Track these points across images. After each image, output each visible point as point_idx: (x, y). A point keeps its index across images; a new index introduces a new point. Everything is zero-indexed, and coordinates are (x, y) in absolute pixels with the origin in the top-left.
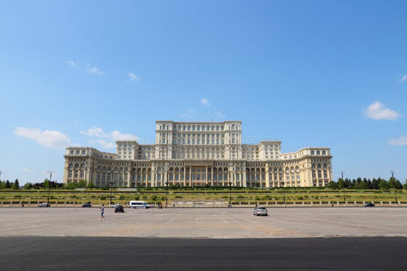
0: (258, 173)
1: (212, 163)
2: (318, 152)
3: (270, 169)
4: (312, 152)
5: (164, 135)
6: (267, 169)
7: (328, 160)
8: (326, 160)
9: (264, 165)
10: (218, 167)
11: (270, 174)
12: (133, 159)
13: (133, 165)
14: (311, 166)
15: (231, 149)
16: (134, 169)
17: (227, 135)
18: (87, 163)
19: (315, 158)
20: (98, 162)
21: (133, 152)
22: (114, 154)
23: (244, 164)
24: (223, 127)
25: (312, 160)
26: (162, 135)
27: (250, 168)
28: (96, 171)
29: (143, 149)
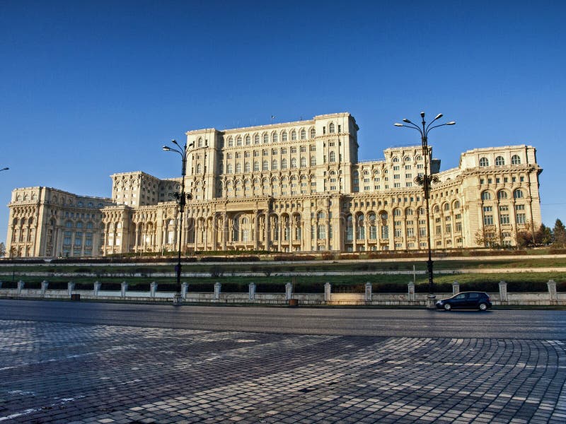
2: (499, 160)
3: (397, 211)
4: (484, 161)
5: (199, 157)
6: (390, 211)
7: (527, 179)
8: (522, 178)
9: (386, 203)
11: (397, 223)
12: (137, 205)
14: (478, 196)
17: (319, 145)
18: (38, 214)
24: (313, 130)
25: (482, 181)
26: (196, 157)
27: (354, 211)
28: (63, 230)
29: (167, 188)
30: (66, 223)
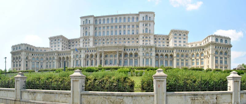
0: (167, 59)
1: (123, 48)
2: (221, 40)
3: (178, 55)
4: (217, 40)
5: (86, 28)
6: (175, 55)
7: (228, 49)
8: (227, 48)
9: (173, 51)
10: (128, 52)
11: (177, 60)
12: (60, 50)
13: (59, 55)
14: (214, 52)
15: (144, 38)
16: (60, 58)
17: (141, 25)
18: (22, 55)
19: (218, 45)
20: (33, 55)
21: (61, 44)
22: (47, 48)
23: (154, 49)
24: (137, 18)
25: (216, 47)
26: (85, 28)
27: (160, 54)
28: (31, 61)
29: (72, 43)
30: (32, 58)
